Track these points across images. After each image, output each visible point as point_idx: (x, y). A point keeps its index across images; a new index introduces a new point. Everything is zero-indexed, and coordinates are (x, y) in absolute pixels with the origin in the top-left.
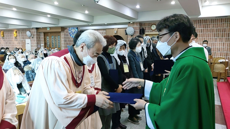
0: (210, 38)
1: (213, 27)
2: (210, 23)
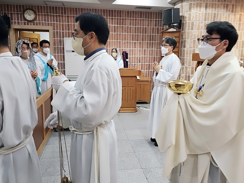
2: (127, 18)
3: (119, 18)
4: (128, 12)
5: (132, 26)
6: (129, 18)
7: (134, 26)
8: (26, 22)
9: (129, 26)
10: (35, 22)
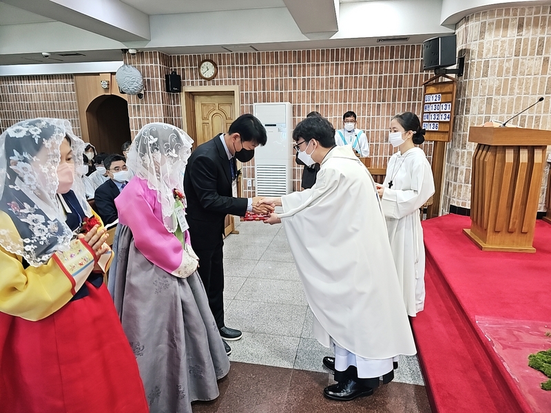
0: (364, 105)
1: (371, 73)
2: (364, 61)
3: (350, 62)
4: (367, 49)
5: (373, 75)
6: (369, 61)
7: (378, 75)
8: (203, 80)
9: (368, 75)
10: (215, 79)
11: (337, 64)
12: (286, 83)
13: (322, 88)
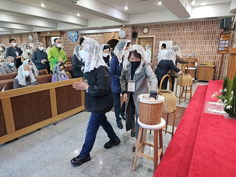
2: (201, 26)
3: (196, 26)
4: (203, 21)
6: (203, 26)
7: (206, 31)
8: (144, 34)
9: (203, 31)
10: (148, 33)
11: (191, 27)
12: (172, 34)
13: (185, 35)
